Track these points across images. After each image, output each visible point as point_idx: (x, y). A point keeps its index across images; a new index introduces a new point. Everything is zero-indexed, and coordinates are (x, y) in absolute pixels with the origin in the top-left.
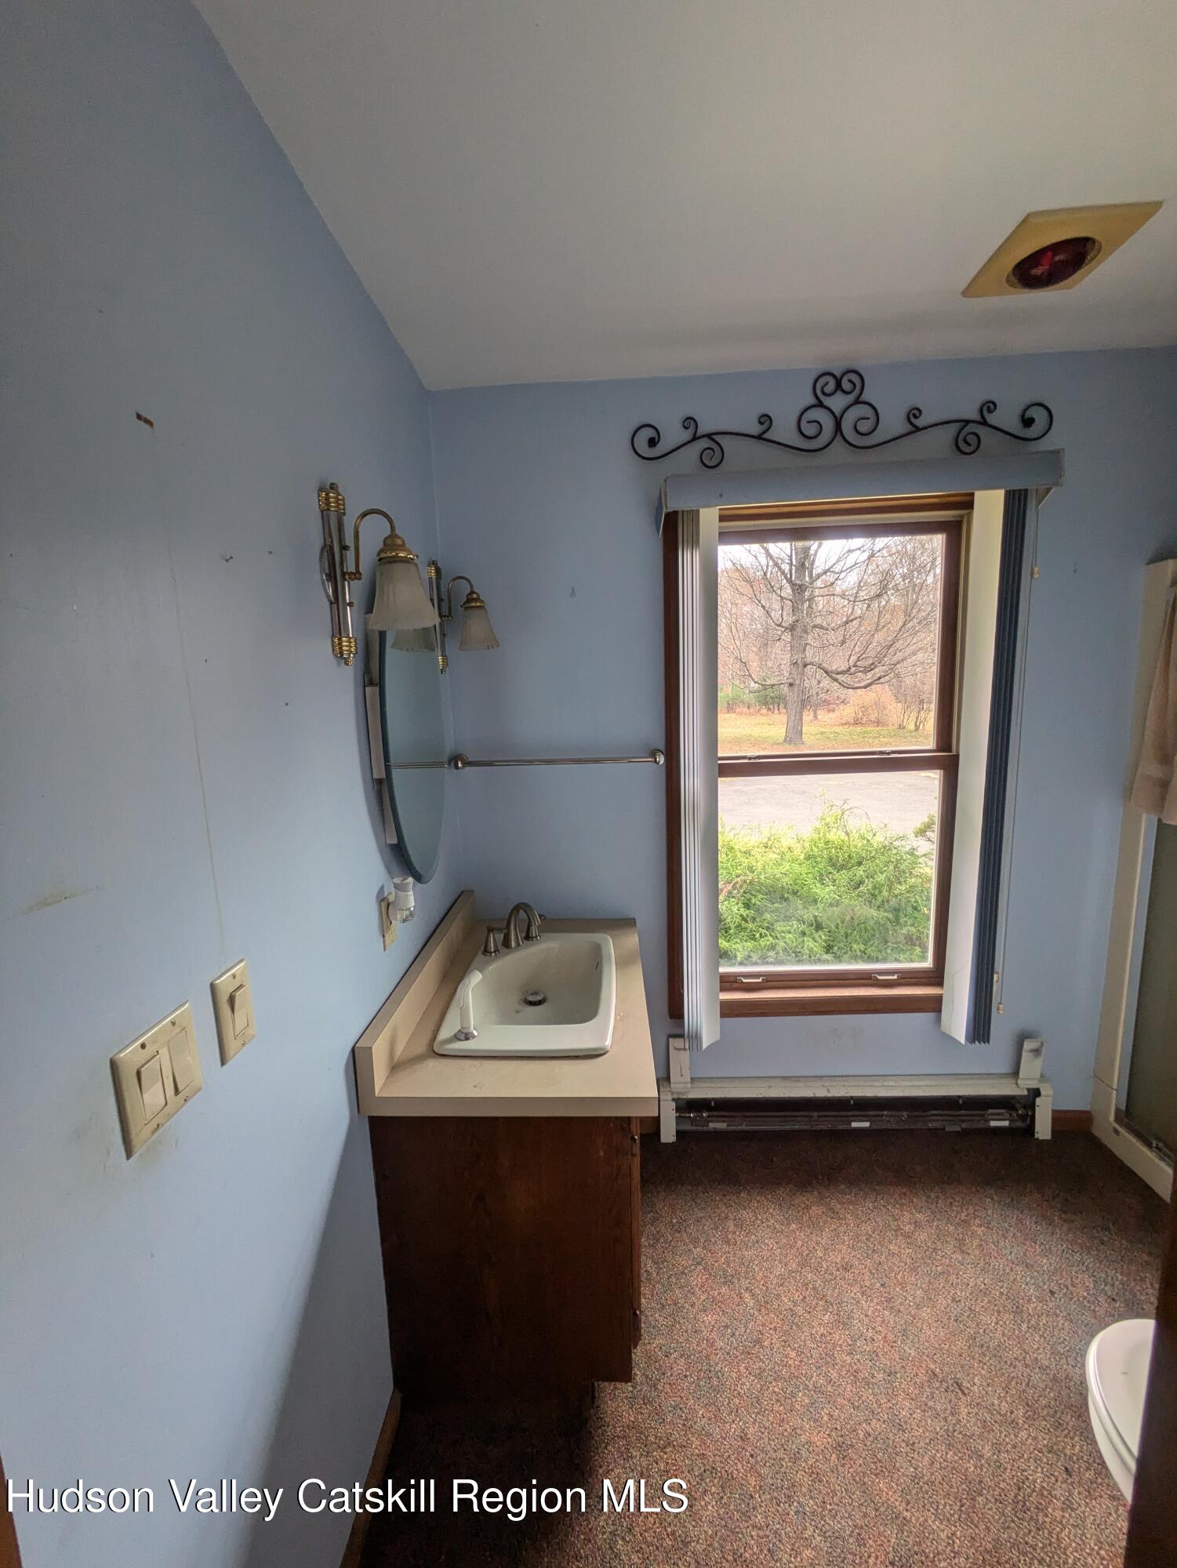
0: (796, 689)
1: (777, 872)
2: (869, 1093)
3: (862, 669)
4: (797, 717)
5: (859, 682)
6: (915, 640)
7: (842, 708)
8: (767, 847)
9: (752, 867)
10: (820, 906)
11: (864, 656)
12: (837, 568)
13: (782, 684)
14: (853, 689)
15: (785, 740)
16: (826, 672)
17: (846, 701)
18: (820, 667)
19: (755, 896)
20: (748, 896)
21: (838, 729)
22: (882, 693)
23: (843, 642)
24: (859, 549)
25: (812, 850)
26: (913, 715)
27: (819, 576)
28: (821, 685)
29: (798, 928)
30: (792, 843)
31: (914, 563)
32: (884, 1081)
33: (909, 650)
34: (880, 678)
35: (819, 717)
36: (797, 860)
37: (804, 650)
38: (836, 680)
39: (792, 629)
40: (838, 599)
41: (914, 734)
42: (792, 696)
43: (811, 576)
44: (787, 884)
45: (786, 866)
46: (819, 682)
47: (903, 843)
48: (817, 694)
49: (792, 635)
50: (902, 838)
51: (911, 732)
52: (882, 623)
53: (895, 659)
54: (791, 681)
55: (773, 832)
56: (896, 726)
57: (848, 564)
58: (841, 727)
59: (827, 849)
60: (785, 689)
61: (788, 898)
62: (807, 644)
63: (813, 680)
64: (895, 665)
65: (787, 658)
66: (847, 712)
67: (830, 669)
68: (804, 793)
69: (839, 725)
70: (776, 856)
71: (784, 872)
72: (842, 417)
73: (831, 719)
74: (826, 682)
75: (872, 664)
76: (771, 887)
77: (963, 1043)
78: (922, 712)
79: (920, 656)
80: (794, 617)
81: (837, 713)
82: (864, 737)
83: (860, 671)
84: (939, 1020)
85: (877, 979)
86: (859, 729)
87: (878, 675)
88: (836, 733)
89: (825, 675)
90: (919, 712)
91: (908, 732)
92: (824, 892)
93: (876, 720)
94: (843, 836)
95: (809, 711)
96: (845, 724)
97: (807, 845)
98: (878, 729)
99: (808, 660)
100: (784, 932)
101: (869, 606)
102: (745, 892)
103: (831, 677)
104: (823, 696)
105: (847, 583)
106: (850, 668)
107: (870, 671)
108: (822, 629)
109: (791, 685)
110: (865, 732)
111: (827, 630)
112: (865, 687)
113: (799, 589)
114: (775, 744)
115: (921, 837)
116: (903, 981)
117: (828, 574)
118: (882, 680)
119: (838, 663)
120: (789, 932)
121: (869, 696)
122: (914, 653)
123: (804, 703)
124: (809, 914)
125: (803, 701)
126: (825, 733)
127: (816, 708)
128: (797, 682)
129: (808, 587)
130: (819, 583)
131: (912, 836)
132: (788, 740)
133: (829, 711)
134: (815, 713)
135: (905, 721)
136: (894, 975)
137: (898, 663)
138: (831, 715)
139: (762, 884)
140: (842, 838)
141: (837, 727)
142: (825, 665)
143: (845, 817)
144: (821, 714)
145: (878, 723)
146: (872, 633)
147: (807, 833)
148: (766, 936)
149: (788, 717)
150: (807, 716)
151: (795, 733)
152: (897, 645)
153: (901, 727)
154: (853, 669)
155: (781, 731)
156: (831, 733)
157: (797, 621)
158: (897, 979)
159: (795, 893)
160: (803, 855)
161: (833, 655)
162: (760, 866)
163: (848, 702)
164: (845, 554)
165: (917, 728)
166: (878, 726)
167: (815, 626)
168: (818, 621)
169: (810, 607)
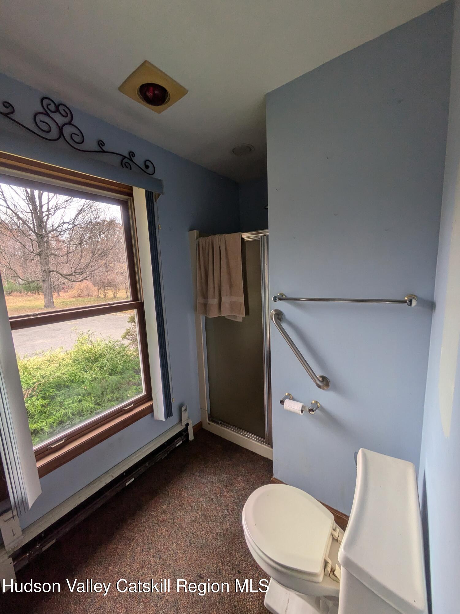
0: (47, 283)
1: (59, 374)
2: (131, 464)
3: (78, 274)
4: (50, 296)
5: (77, 279)
6: (98, 262)
7: (71, 290)
8: (49, 362)
9: (43, 376)
10: (87, 383)
11: (77, 268)
12: (59, 229)
13: (38, 280)
14: (75, 282)
15: (45, 307)
16: (61, 275)
17: (73, 287)
18: (57, 272)
19: (48, 391)
20: (43, 392)
21: (71, 300)
22: (88, 283)
23: (67, 262)
24: (68, 223)
25: (76, 357)
26: (103, 291)
27: (50, 232)
28: (59, 281)
29: (78, 399)
30: (63, 355)
31: (92, 233)
32: (136, 454)
33: (97, 266)
34: (86, 277)
35: (60, 295)
36: (68, 364)
37: (48, 265)
38: (66, 278)
39: (40, 254)
40: (61, 243)
41: (104, 299)
42: (45, 286)
43: (46, 231)
44: (66, 378)
45: (64, 370)
46: (58, 280)
47: (118, 343)
48: (58, 285)
49: (40, 258)
50: (117, 341)
51: (103, 298)
52: (83, 255)
53: (93, 269)
54: (43, 279)
55: (52, 353)
56: (97, 296)
57: (64, 229)
58: (72, 299)
59: (83, 354)
60: (41, 283)
61: (68, 385)
62: (49, 262)
63: (54, 279)
64: (92, 272)
65: (39, 269)
66: (74, 292)
67: (63, 273)
68: (60, 330)
69: (71, 298)
70: (56, 365)
71: (63, 372)
72: (62, 128)
73: (67, 295)
74: (62, 279)
75: (82, 271)
76: (57, 382)
77: (164, 421)
78: (106, 291)
79: (101, 269)
80: (39, 250)
81: (69, 293)
82: (83, 302)
83: (77, 275)
84: (153, 416)
85: (125, 410)
86: (81, 299)
87: (85, 276)
88: (70, 301)
89: (60, 276)
90: (104, 290)
91: (101, 298)
92: (88, 376)
93: (87, 295)
94: (90, 346)
95: (55, 292)
96: (74, 297)
97: (72, 355)
98: (89, 298)
99: (51, 269)
100: (69, 404)
101: (76, 247)
102: (41, 391)
103: (64, 277)
104: (61, 286)
105: (64, 237)
106: (72, 273)
107: (81, 274)
108: (56, 256)
109: (44, 281)
110: (84, 300)
111: (58, 256)
112: (81, 281)
113: (40, 237)
114: (39, 309)
115: (125, 339)
116: (136, 405)
117: (54, 231)
118: (87, 278)
119: (66, 271)
120: (73, 403)
121: (83, 284)
122: (99, 268)
123: (52, 289)
124: (81, 390)
125: (51, 288)
126: (65, 302)
127: (58, 291)
128: (47, 279)
129: (45, 236)
130: (50, 235)
131: (121, 339)
132: (46, 306)
133: (65, 292)
134: (58, 294)
135: (100, 294)
136: (132, 405)
137: (93, 271)
138: (66, 294)
139: (51, 383)
140: (90, 347)
141: (70, 299)
142: (60, 271)
143: (90, 337)
144: (62, 294)
145: (88, 295)
146: (80, 258)
147: (71, 350)
148: (60, 410)
149: (45, 296)
150: (55, 295)
151: (49, 302)
152: (92, 264)
153: (98, 297)
154: (74, 274)
155: (43, 303)
156: (68, 301)
157: (42, 251)
158: (134, 405)
159: (72, 381)
160: (71, 360)
161: (63, 268)
162: (48, 374)
163: (74, 288)
164: (61, 224)
165: (105, 297)
166: (89, 297)
167: (52, 254)
168: (53, 252)
169: (48, 245)
